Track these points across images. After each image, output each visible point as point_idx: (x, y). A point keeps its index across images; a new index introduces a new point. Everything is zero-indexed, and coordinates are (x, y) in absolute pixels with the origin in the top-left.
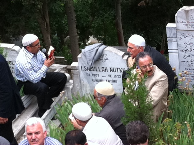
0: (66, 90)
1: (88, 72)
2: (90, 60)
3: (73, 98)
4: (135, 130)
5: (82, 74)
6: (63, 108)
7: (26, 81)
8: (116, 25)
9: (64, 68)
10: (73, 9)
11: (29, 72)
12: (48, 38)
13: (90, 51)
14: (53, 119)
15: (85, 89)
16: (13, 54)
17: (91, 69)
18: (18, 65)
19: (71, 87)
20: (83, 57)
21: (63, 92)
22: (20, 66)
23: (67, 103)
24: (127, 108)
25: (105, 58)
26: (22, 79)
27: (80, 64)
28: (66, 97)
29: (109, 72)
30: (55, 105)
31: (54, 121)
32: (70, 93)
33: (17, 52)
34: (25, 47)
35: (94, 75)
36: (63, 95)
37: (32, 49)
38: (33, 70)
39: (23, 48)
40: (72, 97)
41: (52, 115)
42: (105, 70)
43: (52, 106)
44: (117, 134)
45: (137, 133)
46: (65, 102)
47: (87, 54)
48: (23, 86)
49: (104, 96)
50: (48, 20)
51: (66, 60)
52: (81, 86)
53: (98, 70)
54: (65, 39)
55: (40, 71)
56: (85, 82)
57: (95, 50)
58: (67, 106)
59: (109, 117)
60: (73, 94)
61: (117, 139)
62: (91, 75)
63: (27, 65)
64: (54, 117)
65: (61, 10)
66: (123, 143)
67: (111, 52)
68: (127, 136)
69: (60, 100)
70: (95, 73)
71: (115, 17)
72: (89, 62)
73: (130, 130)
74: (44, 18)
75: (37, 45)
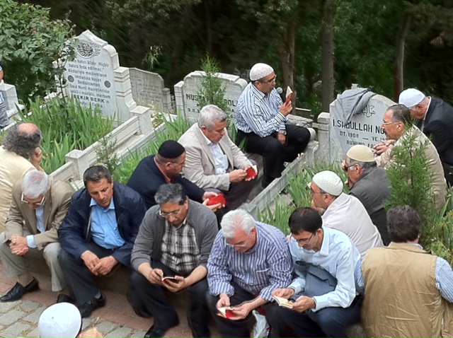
0: (306, 153)
1: (343, 129)
2: (347, 112)
3: (316, 165)
4: (400, 220)
5: (333, 132)
6: (299, 178)
7: (250, 131)
8: (395, 72)
9: (308, 123)
10: (332, 37)
11: (255, 119)
12: (290, 77)
13: (350, 98)
14: (283, 192)
15: (334, 154)
16: (236, 89)
17: (347, 125)
18: (241, 108)
19: (315, 148)
20: (338, 106)
21: (302, 154)
22: (244, 110)
23: (306, 171)
24: (393, 186)
25: (371, 111)
26: (245, 129)
27: (333, 116)
28: (305, 162)
29: (374, 134)
30: (288, 173)
31: (284, 195)
32: (312, 158)
33: (242, 89)
34: (253, 82)
35: (351, 135)
36: (302, 160)
37: (263, 85)
38: (261, 117)
39: (250, 83)
40: (314, 164)
41: (283, 186)
42: (368, 128)
43: (283, 174)
44: (374, 223)
45: (402, 224)
46: (303, 170)
47: (344, 102)
48: (245, 139)
49: (359, 162)
50: (292, 50)
51: (313, 114)
52: (329, 149)
53: (357, 127)
54: (316, 85)
55: (273, 120)
56: (336, 143)
57: (357, 97)
58: (306, 176)
59: (364, 195)
60: (316, 160)
61: (375, 231)
62: (347, 134)
63: (254, 109)
64: (284, 189)
65: (313, 38)
66: (382, 238)
67: (380, 102)
68: (388, 227)
69: (296, 165)
70: (353, 131)
71: (394, 59)
72: (346, 114)
73: (392, 219)
74: (287, 48)
75: (270, 81)
